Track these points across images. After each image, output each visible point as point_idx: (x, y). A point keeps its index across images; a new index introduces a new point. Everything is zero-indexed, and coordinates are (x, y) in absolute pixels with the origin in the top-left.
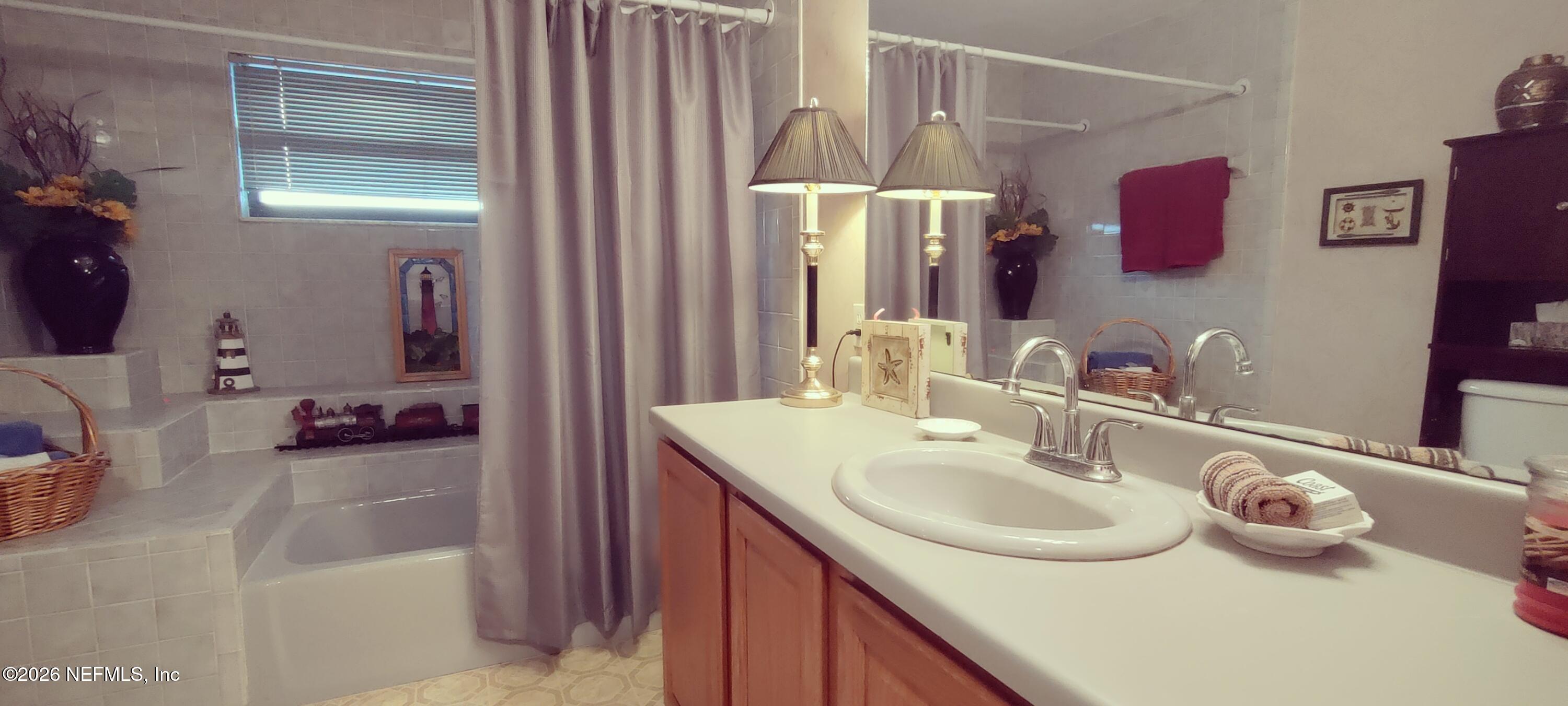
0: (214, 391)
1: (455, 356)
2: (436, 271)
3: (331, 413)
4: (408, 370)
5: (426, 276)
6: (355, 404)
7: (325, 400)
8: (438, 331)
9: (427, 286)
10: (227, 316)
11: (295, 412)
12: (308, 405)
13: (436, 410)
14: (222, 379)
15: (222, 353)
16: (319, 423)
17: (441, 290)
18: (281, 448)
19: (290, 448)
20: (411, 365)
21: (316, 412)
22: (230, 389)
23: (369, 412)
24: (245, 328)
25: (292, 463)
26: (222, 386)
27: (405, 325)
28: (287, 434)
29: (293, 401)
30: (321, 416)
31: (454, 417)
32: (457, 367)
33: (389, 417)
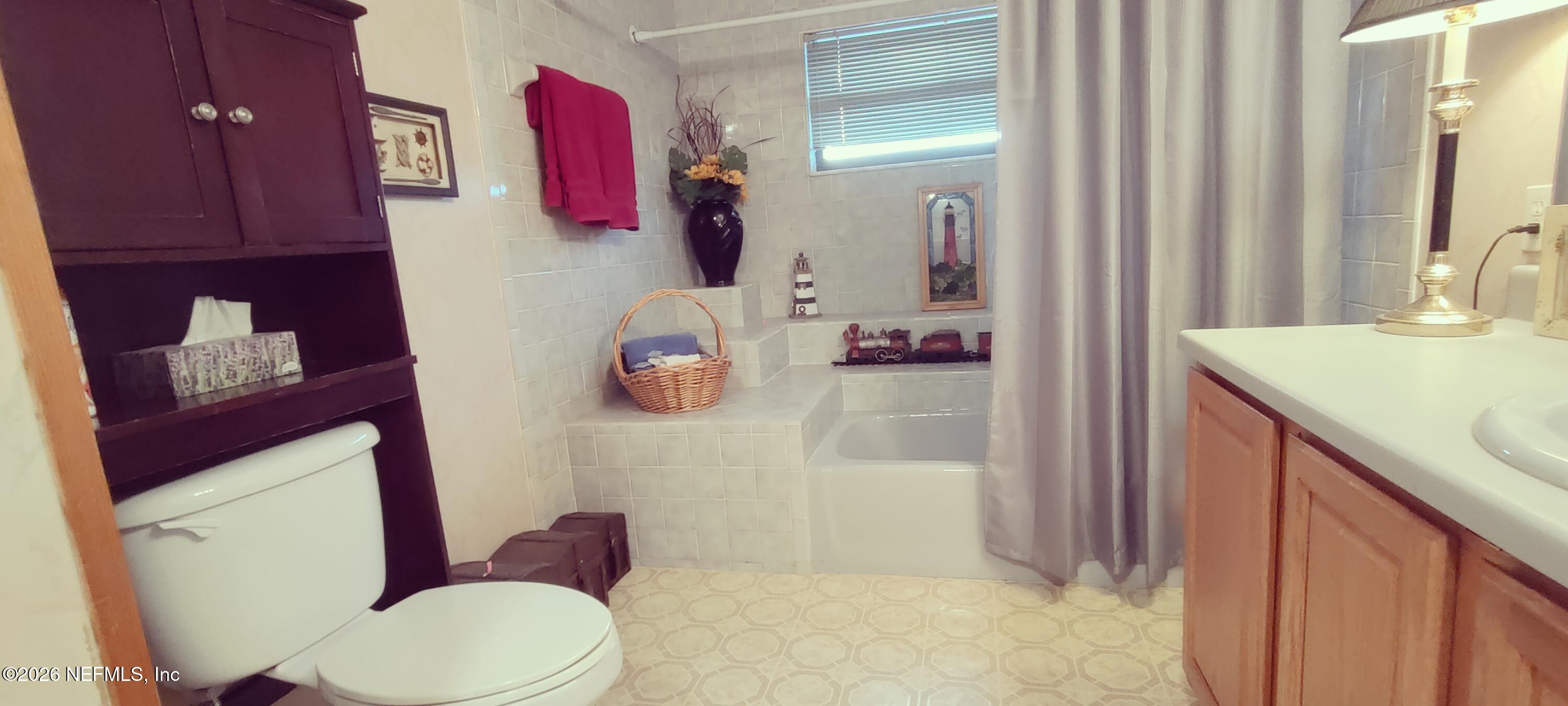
0: (792, 316)
1: (973, 286)
2: (959, 205)
3: (871, 336)
4: (932, 300)
5: (949, 211)
6: (889, 329)
7: (867, 325)
8: (958, 263)
9: (950, 220)
10: (801, 255)
11: (845, 333)
12: (854, 329)
13: (955, 337)
14: (798, 306)
15: (797, 285)
16: (862, 344)
17: (961, 223)
18: (836, 364)
19: (842, 364)
20: (935, 294)
21: (860, 335)
22: (803, 314)
23: (900, 335)
24: (813, 265)
25: (842, 376)
26: (798, 312)
27: (930, 258)
28: (840, 353)
29: (844, 325)
30: (864, 338)
31: (970, 344)
32: (974, 297)
33: (915, 342)
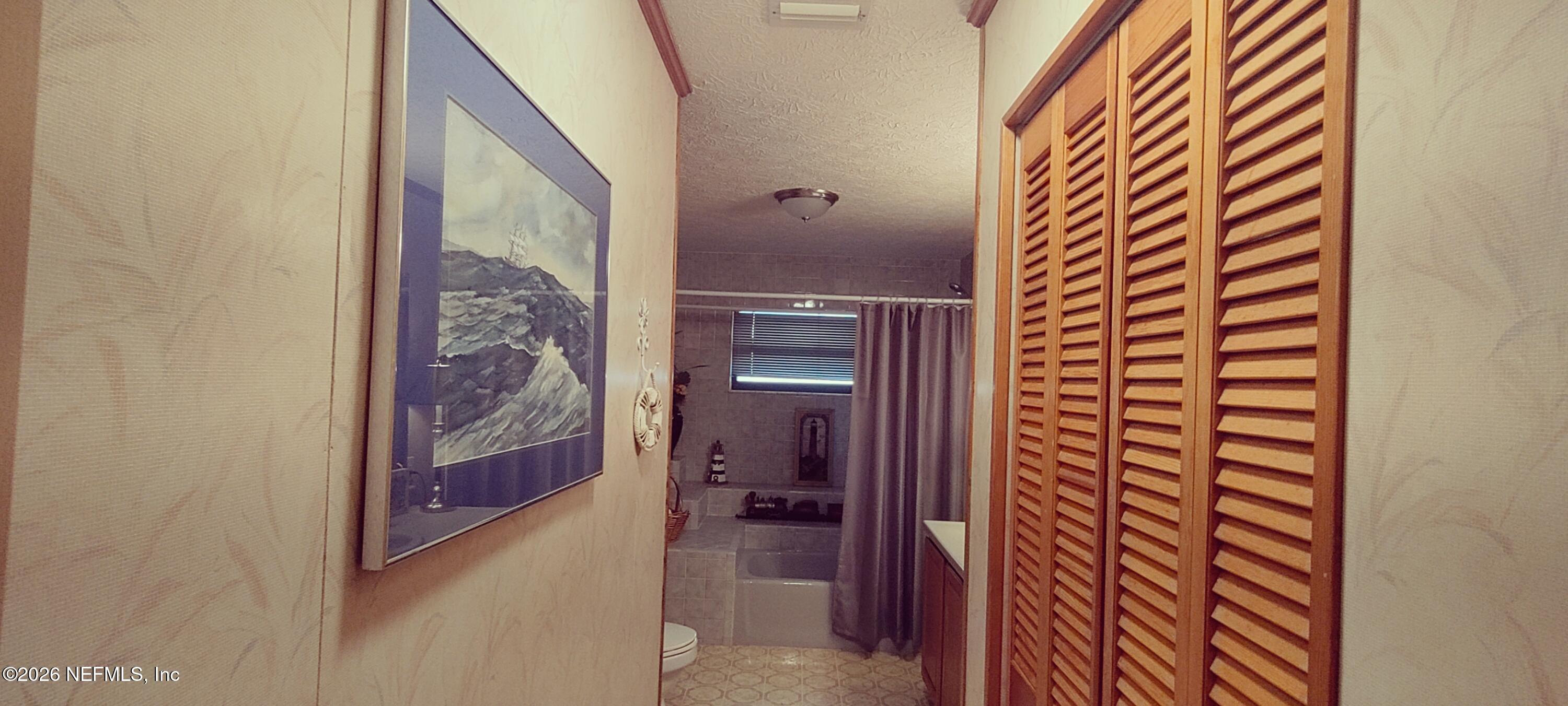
0: (709, 482)
1: (825, 473)
2: (820, 422)
3: (763, 501)
4: (800, 479)
5: (814, 424)
6: (774, 497)
7: (760, 493)
8: (818, 457)
10: (718, 442)
11: (746, 498)
12: (752, 494)
13: (813, 504)
14: (713, 476)
15: (714, 462)
16: (757, 506)
17: (821, 432)
18: (738, 517)
19: (742, 517)
20: (803, 476)
21: (756, 499)
22: (716, 481)
23: (780, 501)
24: (724, 449)
25: (743, 526)
26: (713, 479)
27: (800, 454)
28: (740, 510)
29: (744, 492)
30: (758, 502)
31: (823, 510)
32: (826, 480)
33: (790, 504)
